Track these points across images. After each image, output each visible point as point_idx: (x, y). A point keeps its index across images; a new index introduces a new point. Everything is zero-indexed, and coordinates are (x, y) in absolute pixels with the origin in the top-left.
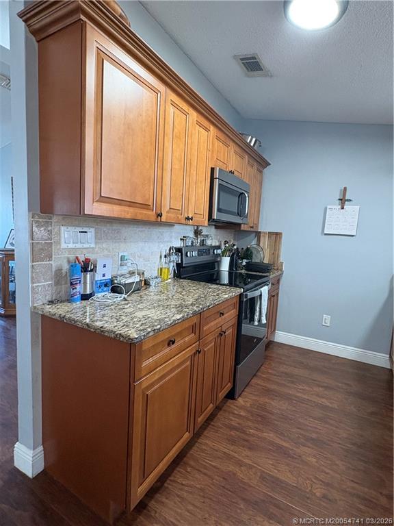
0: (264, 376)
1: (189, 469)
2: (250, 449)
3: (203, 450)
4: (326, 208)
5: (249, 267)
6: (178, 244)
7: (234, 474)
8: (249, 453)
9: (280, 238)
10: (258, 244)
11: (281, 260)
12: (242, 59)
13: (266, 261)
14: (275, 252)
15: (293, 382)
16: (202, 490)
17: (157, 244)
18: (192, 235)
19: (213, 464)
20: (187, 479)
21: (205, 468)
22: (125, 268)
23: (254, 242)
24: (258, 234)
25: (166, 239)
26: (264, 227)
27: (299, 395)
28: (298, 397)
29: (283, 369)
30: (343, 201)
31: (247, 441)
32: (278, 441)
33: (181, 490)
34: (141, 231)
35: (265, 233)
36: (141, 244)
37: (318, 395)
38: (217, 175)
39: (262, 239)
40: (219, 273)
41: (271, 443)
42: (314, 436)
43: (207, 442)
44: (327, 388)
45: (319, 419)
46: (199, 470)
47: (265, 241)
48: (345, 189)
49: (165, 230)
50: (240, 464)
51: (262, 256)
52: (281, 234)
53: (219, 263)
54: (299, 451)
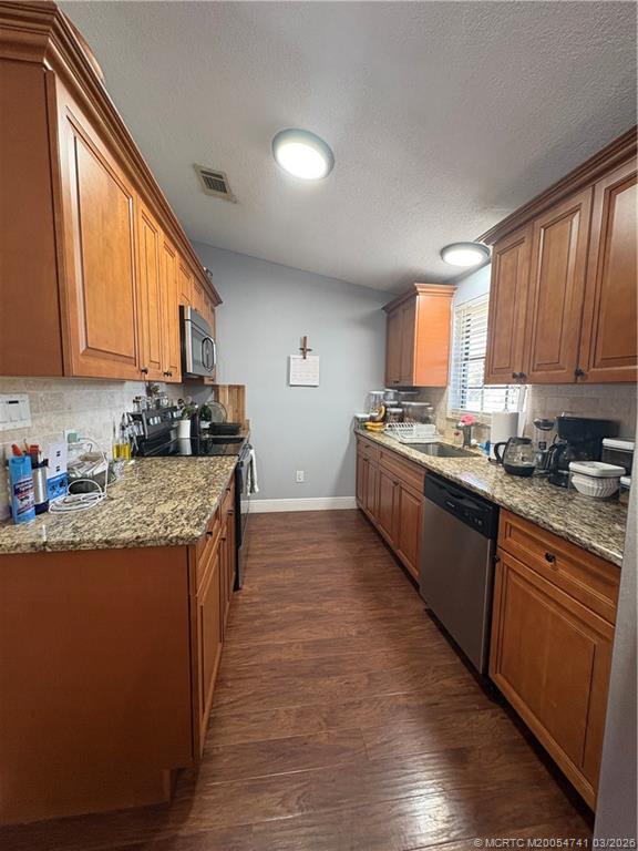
0: (258, 553)
1: (230, 684)
2: (281, 629)
3: (234, 657)
4: (289, 358)
5: (214, 429)
6: (132, 409)
7: (280, 660)
8: (282, 633)
9: (244, 391)
10: (217, 399)
11: (247, 418)
12: (203, 172)
13: (230, 421)
14: (239, 410)
15: (287, 549)
16: (254, 694)
17: (108, 411)
18: (143, 394)
19: (253, 663)
20: (233, 693)
21: (247, 671)
22: (74, 452)
23: (211, 398)
24: (215, 388)
25: (117, 404)
26: (223, 379)
27: (299, 558)
28: (298, 561)
29: (272, 538)
30: (304, 350)
31: (274, 623)
32: (302, 609)
33: (233, 708)
34: (90, 394)
35: (224, 387)
36: (90, 414)
37: (314, 552)
38: (188, 315)
39: (221, 393)
40: (178, 443)
41: (298, 613)
42: (329, 589)
43: (234, 646)
44: (319, 543)
45: (327, 572)
46: (240, 679)
47: (225, 397)
48: (305, 338)
49: (114, 389)
50: (279, 648)
51: (224, 414)
52: (243, 387)
53: (177, 430)
54: (323, 608)
